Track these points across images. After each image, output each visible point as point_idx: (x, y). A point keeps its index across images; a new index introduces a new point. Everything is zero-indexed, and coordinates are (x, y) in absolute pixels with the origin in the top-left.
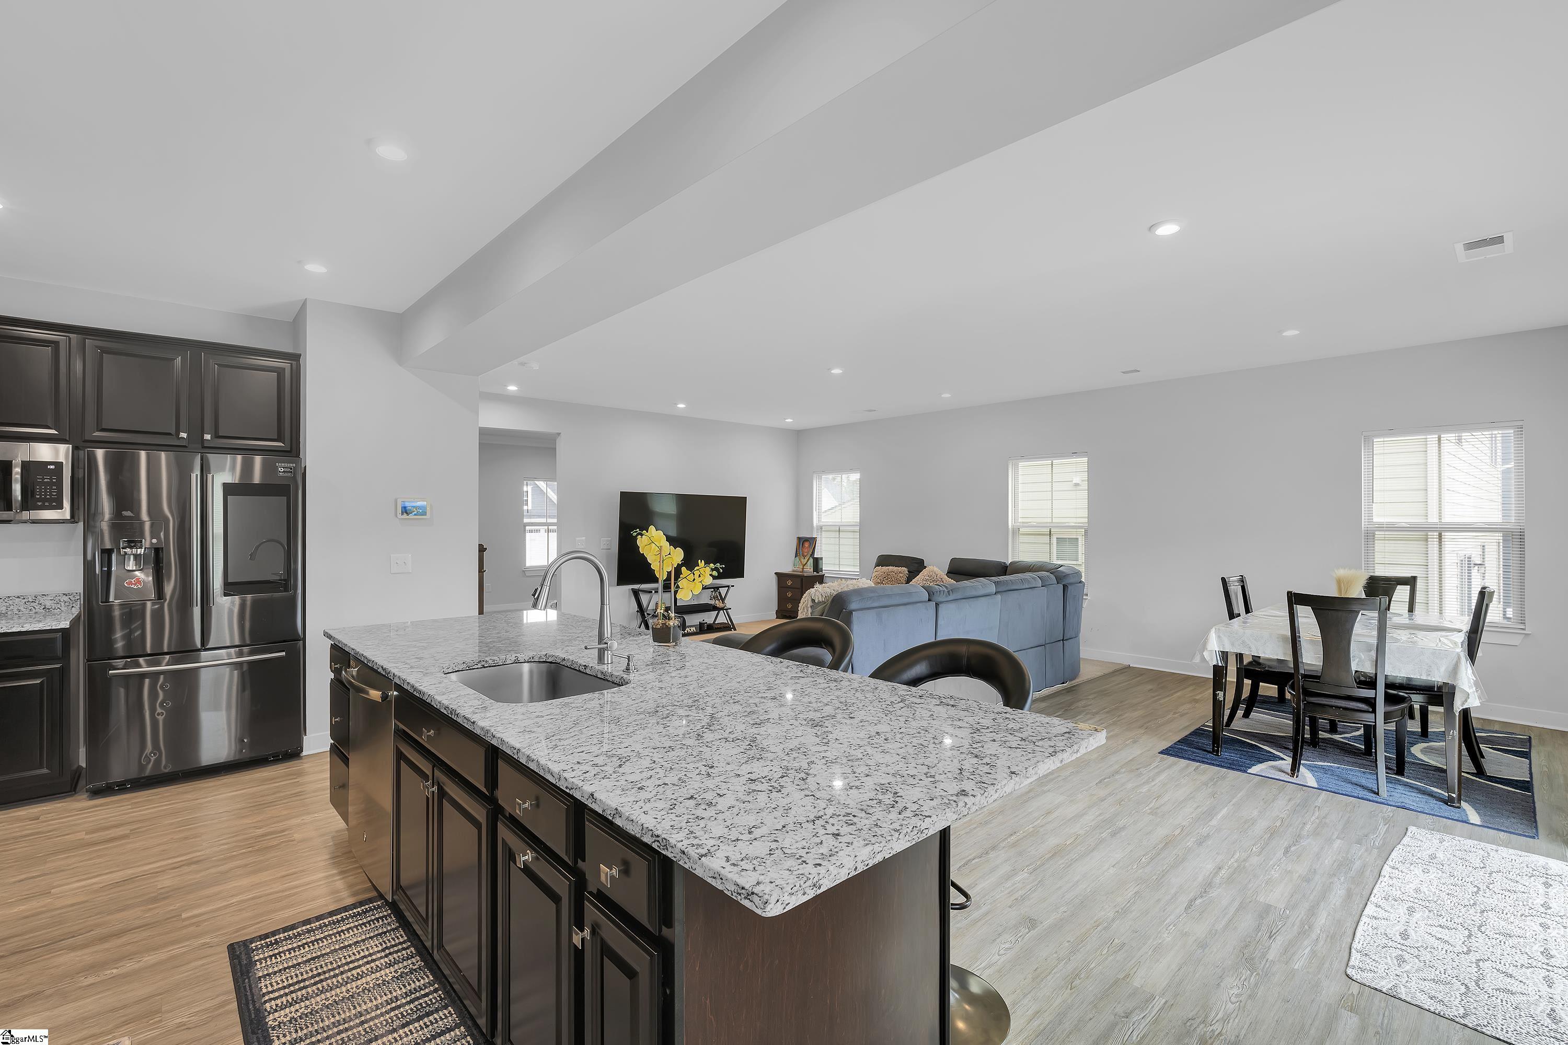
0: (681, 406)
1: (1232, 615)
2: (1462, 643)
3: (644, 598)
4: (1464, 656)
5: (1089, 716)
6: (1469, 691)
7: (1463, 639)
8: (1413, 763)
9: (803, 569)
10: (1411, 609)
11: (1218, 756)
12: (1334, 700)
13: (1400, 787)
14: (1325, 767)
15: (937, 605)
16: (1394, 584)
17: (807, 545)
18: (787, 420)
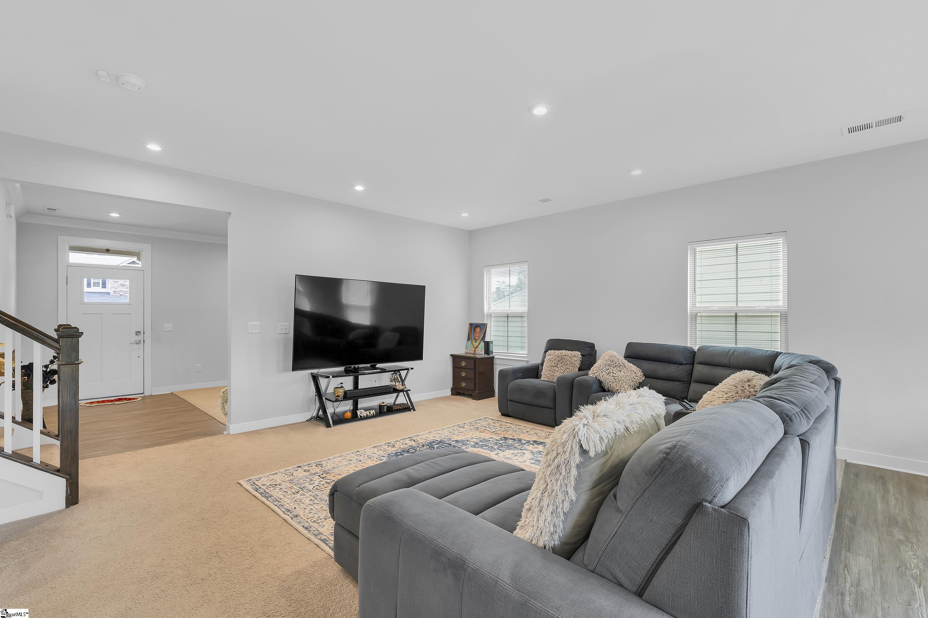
0: (359, 188)
3: (323, 382)
9: (475, 351)
17: (478, 330)
18: (462, 215)
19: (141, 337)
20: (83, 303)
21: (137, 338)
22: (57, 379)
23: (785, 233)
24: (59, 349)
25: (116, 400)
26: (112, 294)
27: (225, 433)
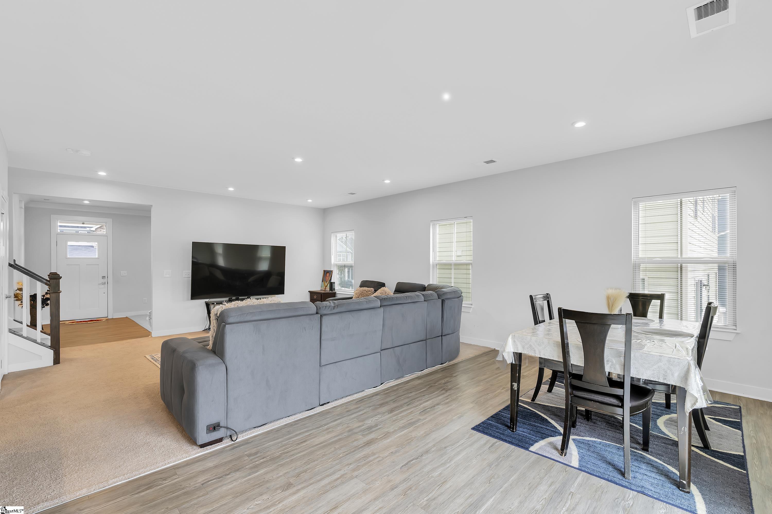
0: (231, 189)
1: (537, 321)
2: (693, 349)
4: (693, 363)
5: (443, 391)
6: (696, 395)
7: (694, 344)
8: (658, 437)
9: (325, 289)
10: (661, 317)
11: (513, 432)
12: (593, 395)
13: (644, 466)
14: (590, 443)
15: (321, 316)
16: (650, 299)
17: (328, 275)
18: (308, 201)
19: (105, 280)
20: (67, 258)
21: (103, 281)
22: (49, 303)
23: (472, 217)
24: (50, 286)
25: (89, 321)
26: (95, 247)
27: (150, 336)
